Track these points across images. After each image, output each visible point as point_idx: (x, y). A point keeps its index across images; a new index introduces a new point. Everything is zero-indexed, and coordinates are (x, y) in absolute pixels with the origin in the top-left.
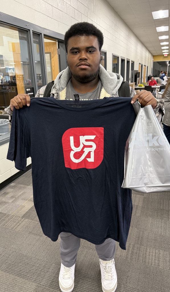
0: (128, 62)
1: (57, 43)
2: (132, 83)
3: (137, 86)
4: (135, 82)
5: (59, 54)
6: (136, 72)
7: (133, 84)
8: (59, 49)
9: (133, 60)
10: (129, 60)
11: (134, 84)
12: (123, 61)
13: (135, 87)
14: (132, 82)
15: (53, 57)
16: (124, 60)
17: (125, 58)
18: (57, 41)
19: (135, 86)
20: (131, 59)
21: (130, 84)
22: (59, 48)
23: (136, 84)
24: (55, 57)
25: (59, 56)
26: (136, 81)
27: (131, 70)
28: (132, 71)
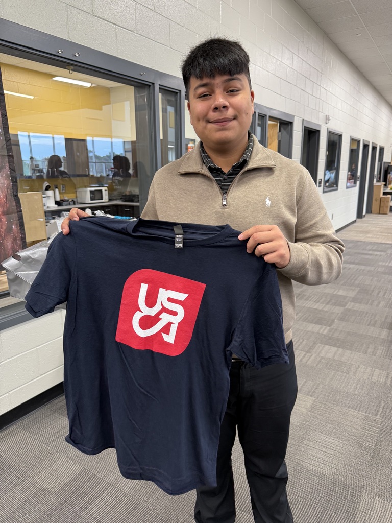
0: (374, 148)
1: (278, 124)
2: (379, 184)
3: (388, 188)
4: (384, 182)
5: (280, 139)
6: (386, 166)
7: (381, 186)
8: (280, 133)
9: (383, 145)
10: (375, 146)
11: (383, 186)
12: (366, 146)
13: (384, 190)
14: (378, 181)
15: (270, 144)
16: (368, 145)
17: (369, 142)
18: (279, 121)
19: (384, 188)
20: (379, 144)
21: (374, 184)
22: (280, 131)
23: (385, 185)
24: (273, 143)
25: (279, 142)
26: (385, 180)
27: (379, 161)
28: (380, 163)
